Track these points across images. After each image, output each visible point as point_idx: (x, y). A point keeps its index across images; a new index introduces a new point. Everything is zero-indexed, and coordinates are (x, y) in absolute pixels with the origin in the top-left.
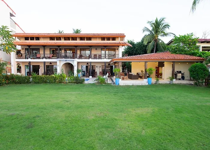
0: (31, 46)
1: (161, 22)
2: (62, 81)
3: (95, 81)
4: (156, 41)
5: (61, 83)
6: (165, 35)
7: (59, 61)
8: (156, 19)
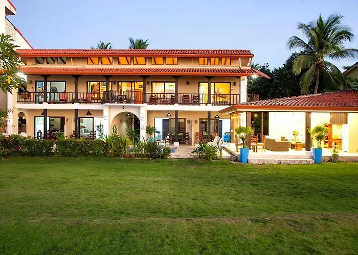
0: (49, 75)
1: (330, 26)
2: (122, 151)
3: (192, 154)
4: (320, 66)
5: (119, 156)
6: (341, 53)
7: (108, 109)
8: (318, 18)
